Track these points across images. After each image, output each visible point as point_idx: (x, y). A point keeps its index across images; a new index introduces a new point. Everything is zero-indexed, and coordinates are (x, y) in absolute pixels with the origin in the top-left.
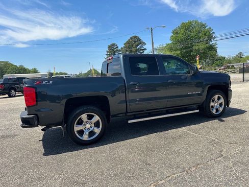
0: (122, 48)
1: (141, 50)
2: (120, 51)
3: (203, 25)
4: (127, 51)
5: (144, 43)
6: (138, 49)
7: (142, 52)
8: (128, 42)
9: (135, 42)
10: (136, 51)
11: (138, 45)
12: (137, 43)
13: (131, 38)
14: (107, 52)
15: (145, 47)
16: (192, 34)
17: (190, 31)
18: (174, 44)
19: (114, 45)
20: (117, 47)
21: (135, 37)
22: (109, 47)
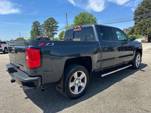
0: (42, 25)
1: (56, 27)
2: (41, 26)
3: (91, 15)
4: (46, 27)
5: (57, 23)
6: (54, 26)
7: (56, 28)
8: (47, 21)
9: (52, 21)
10: (52, 27)
11: (54, 24)
12: (53, 22)
13: (49, 19)
14: (32, 26)
15: (58, 25)
16: (86, 20)
17: (85, 18)
18: (76, 25)
19: (37, 22)
20: (39, 24)
21: (52, 18)
22: (34, 23)
